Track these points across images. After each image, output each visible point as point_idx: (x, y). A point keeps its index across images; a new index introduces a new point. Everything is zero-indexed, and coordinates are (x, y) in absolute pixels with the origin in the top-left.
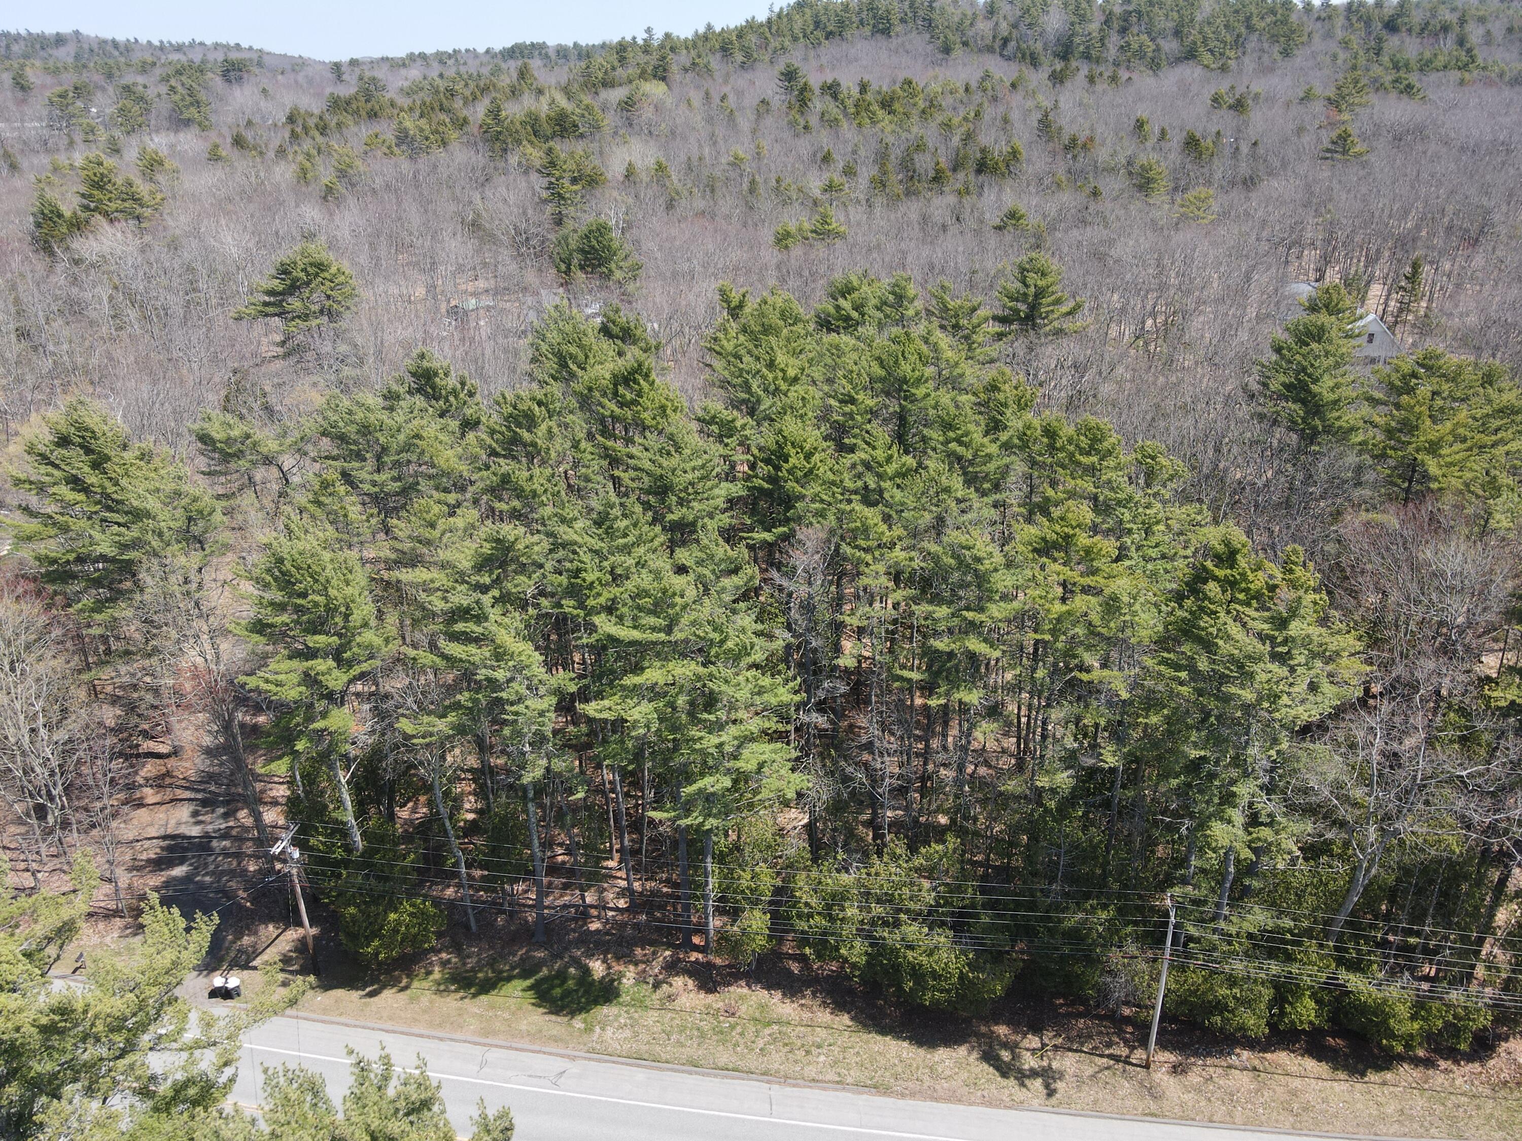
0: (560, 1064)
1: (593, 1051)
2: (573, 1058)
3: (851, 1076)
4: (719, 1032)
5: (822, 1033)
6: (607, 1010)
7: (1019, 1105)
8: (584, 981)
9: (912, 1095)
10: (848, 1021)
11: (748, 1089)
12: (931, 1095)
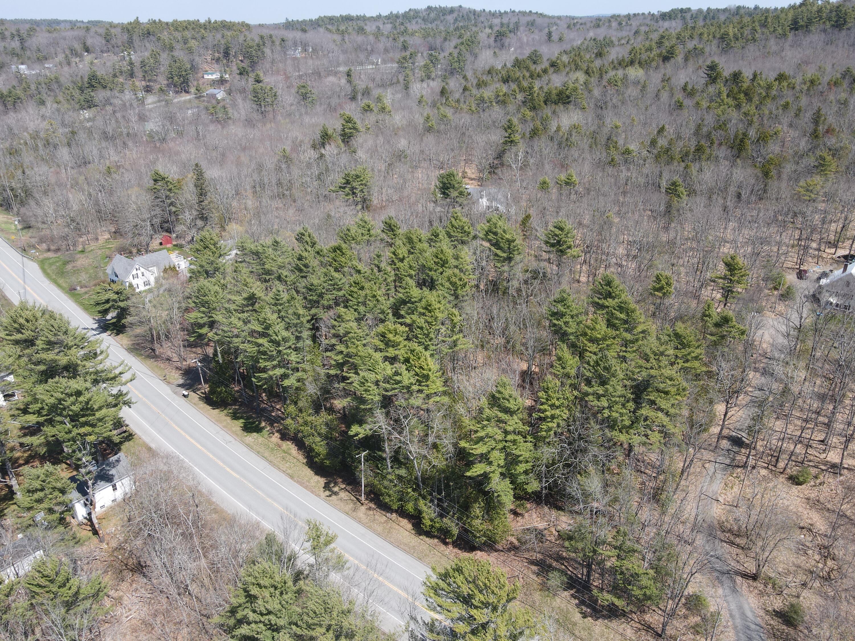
0: (232, 439)
1: (242, 440)
2: (236, 440)
3: (289, 471)
4: (272, 449)
5: (295, 460)
6: (255, 434)
7: (318, 496)
8: (257, 426)
9: (298, 482)
10: (305, 461)
11: (264, 463)
12: (301, 484)
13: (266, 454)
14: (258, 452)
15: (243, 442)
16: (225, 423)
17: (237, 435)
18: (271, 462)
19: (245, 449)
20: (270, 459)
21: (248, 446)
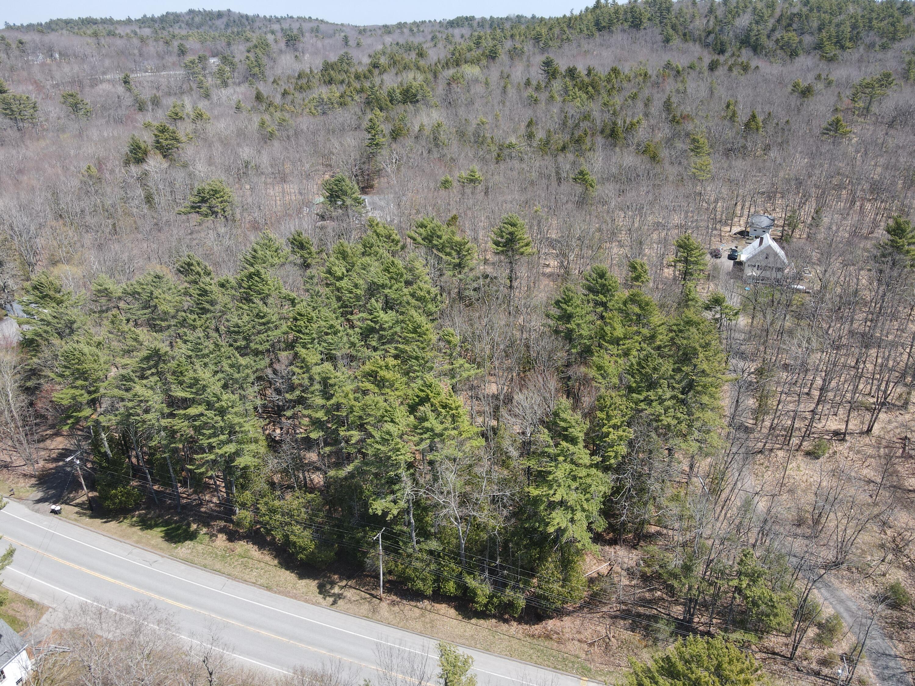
0: (156, 557)
1: (172, 555)
2: (163, 557)
3: (261, 581)
4: (223, 557)
5: (262, 564)
6: (188, 542)
7: (317, 604)
8: (186, 531)
9: (279, 593)
10: (276, 562)
11: (220, 579)
12: (287, 594)
13: (218, 566)
14: (205, 566)
15: (175, 558)
16: (135, 538)
17: (161, 549)
18: (229, 576)
19: (183, 567)
20: (226, 571)
21: (185, 561)
